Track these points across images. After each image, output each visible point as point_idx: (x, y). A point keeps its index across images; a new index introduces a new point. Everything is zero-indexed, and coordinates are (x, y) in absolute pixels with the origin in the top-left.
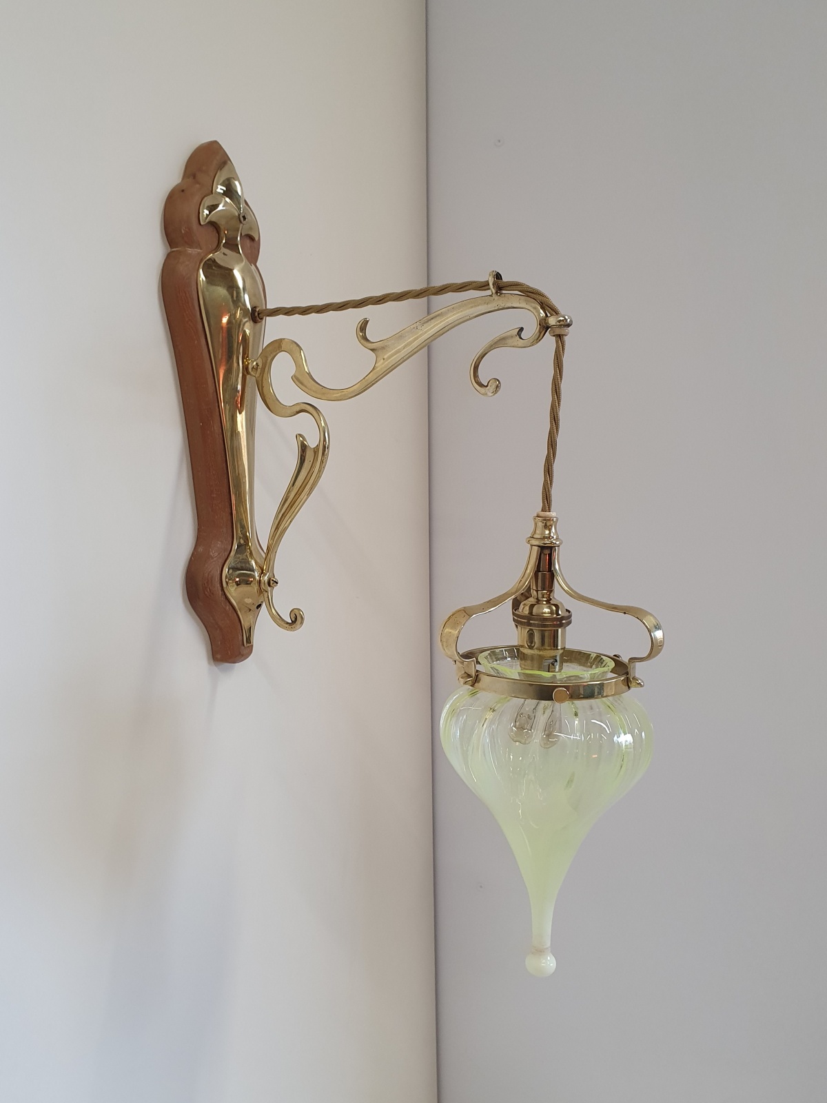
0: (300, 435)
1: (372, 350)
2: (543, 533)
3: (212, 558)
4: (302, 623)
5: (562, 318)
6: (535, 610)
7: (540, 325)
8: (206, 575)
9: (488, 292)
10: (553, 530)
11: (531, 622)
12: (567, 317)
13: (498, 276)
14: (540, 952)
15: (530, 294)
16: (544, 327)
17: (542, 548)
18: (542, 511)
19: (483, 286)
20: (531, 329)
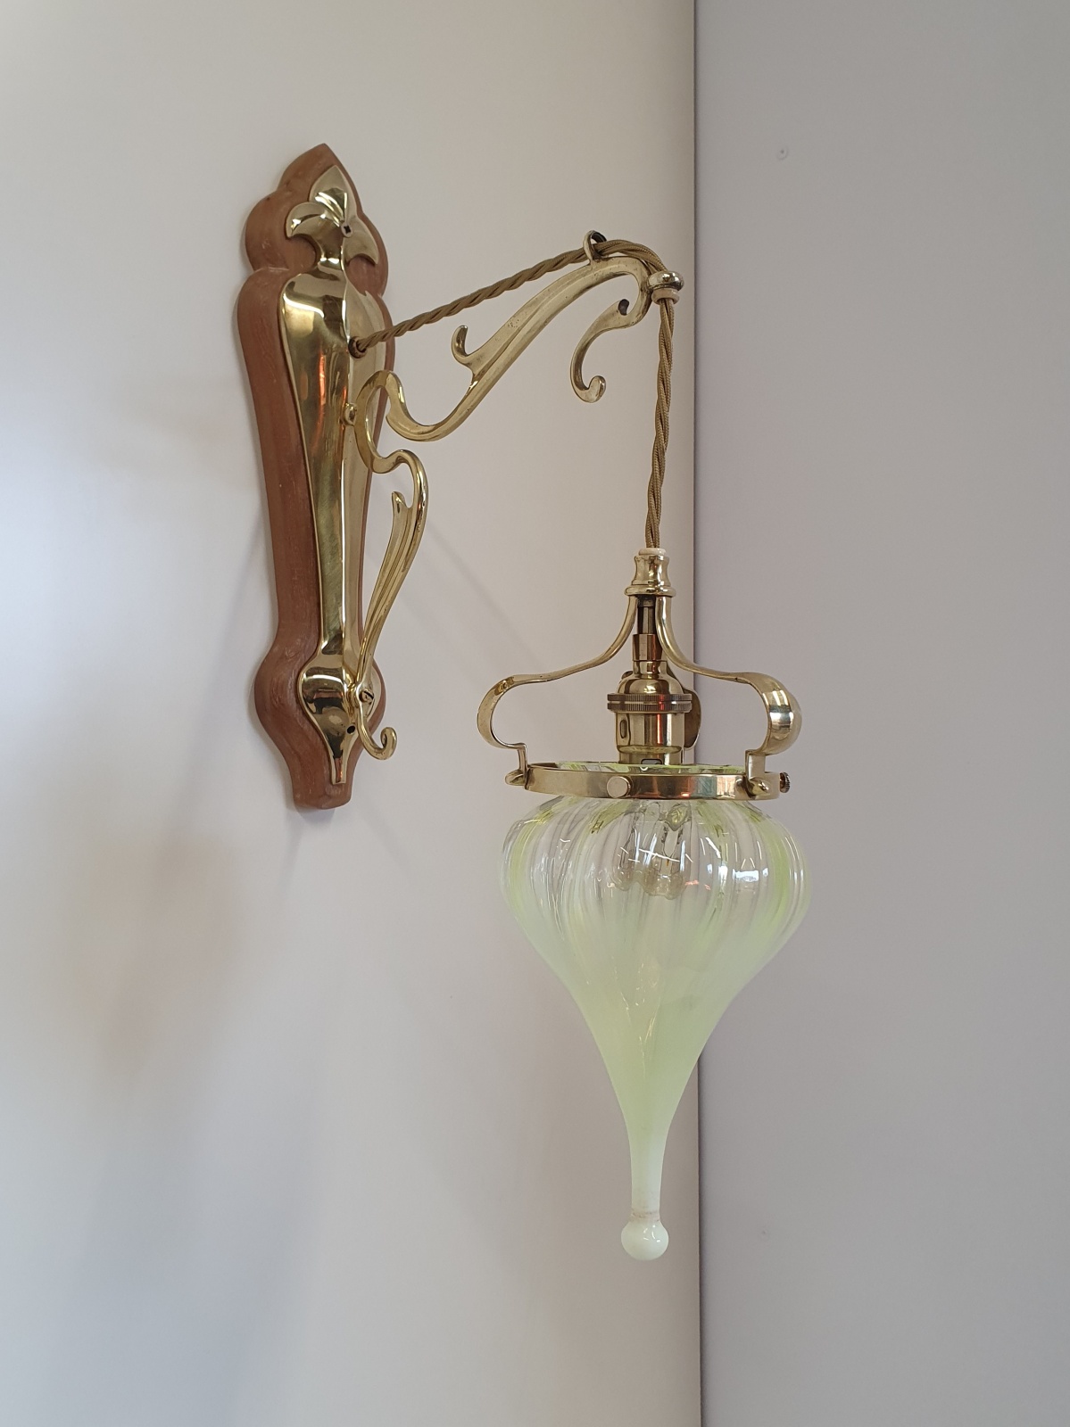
0: (398, 494)
1: (468, 365)
2: (646, 576)
3: (287, 658)
4: (394, 747)
5: (666, 275)
6: (633, 687)
7: (642, 290)
8: (275, 679)
9: (587, 262)
10: (660, 570)
11: (626, 703)
12: (674, 275)
13: (598, 237)
14: (642, 1217)
15: (631, 250)
16: (648, 292)
17: (641, 598)
18: (648, 546)
19: (578, 256)
20: (635, 300)
